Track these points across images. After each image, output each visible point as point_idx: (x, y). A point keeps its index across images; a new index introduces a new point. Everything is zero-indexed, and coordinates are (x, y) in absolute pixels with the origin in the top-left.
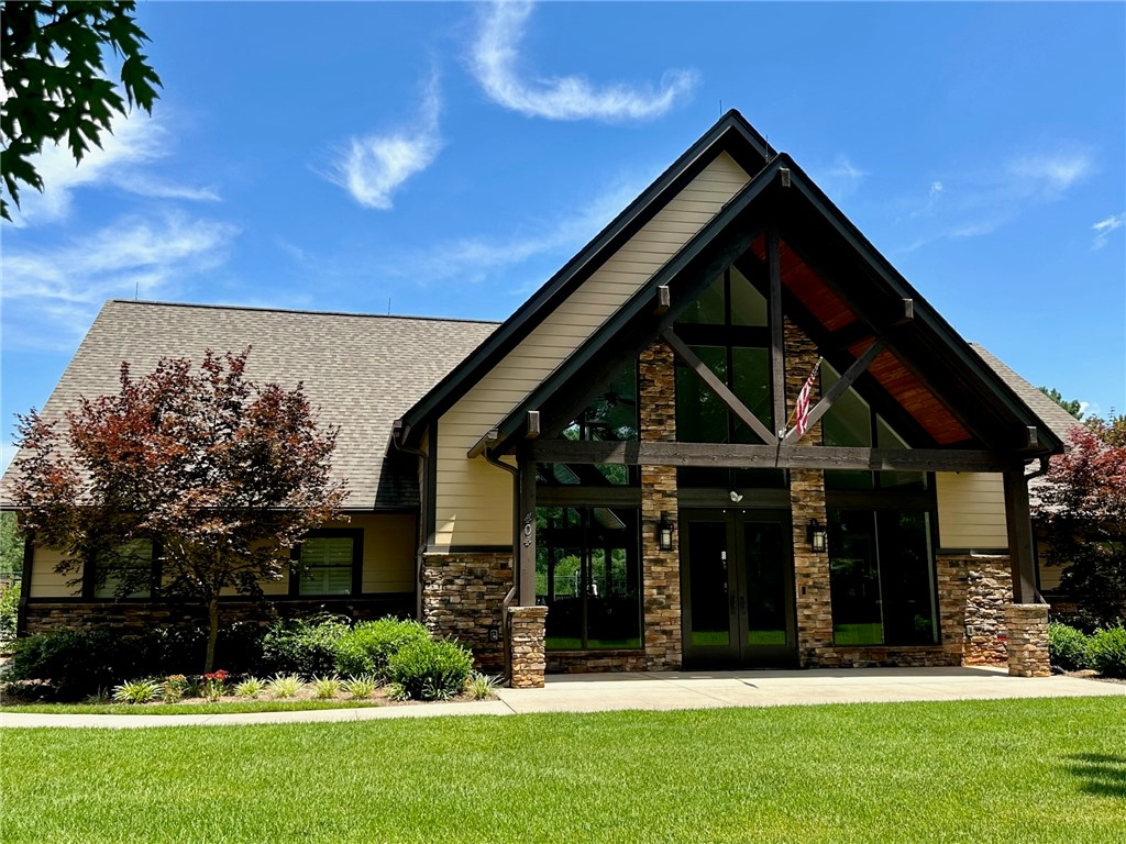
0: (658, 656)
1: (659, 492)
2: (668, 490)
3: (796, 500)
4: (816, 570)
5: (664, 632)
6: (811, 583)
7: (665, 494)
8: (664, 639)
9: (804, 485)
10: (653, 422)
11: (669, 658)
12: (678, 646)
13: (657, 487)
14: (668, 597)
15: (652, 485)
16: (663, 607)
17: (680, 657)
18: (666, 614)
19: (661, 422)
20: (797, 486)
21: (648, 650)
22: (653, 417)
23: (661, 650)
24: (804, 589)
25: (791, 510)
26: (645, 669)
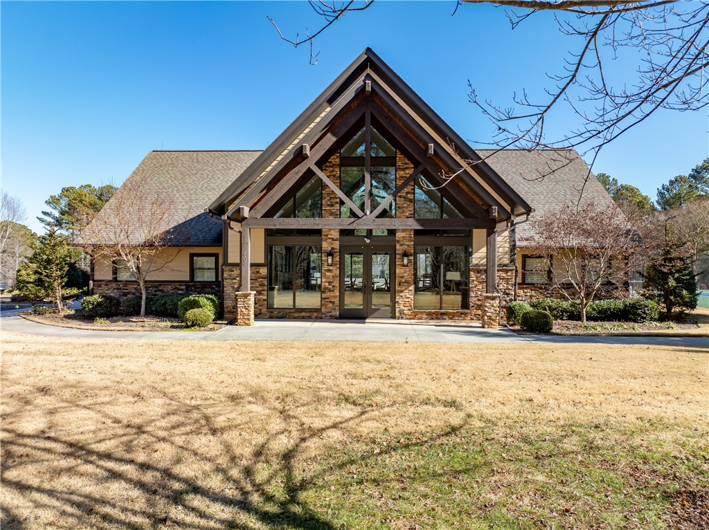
0: (328, 313)
1: (330, 238)
2: (335, 238)
3: (398, 241)
4: (406, 275)
5: (331, 302)
6: (404, 281)
7: (333, 239)
8: (330, 305)
9: (403, 234)
10: (328, 205)
11: (332, 314)
12: (337, 308)
13: (329, 236)
14: (333, 286)
15: (327, 235)
16: (330, 291)
17: (338, 313)
18: (332, 294)
19: (332, 206)
20: (399, 235)
21: (323, 310)
22: (329, 203)
23: (329, 310)
24: (400, 283)
25: (395, 247)
26: (321, 318)
